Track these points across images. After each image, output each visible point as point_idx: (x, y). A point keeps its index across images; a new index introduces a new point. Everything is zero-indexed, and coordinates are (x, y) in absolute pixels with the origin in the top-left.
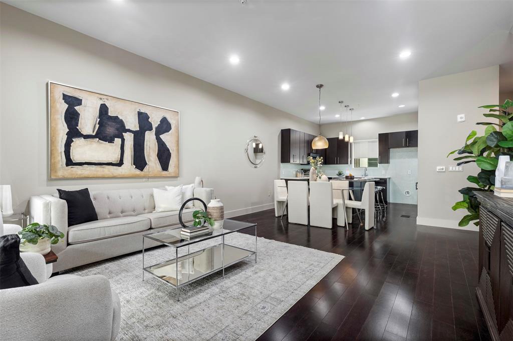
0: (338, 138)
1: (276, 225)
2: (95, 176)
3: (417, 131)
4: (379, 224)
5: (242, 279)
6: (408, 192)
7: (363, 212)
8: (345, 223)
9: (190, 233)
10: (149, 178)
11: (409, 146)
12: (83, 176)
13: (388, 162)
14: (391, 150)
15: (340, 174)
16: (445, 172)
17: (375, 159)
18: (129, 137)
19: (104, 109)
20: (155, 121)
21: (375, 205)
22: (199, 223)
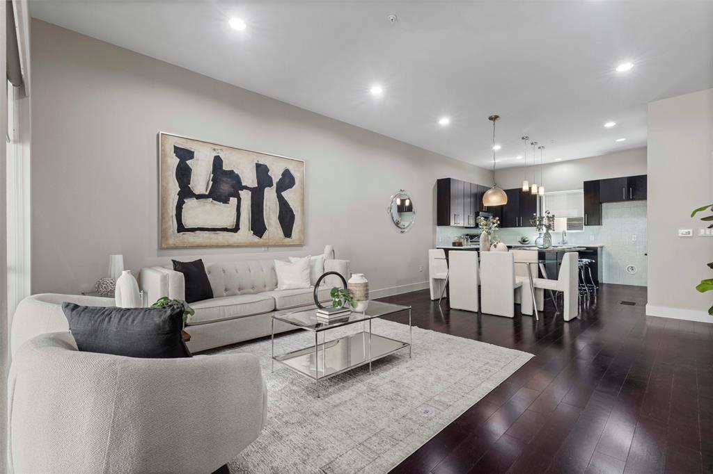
0: (521, 189)
1: (432, 311)
2: (208, 244)
3: (646, 175)
4: (585, 314)
5: (395, 377)
6: (632, 267)
7: (560, 296)
8: (534, 311)
9: (329, 315)
10: (269, 246)
11: (633, 199)
12: (195, 244)
13: (599, 223)
14: (604, 205)
15: (524, 241)
16: (692, 237)
17: (579, 219)
18: (246, 195)
19: (218, 162)
20: (276, 175)
21: (579, 286)
22: (339, 303)
